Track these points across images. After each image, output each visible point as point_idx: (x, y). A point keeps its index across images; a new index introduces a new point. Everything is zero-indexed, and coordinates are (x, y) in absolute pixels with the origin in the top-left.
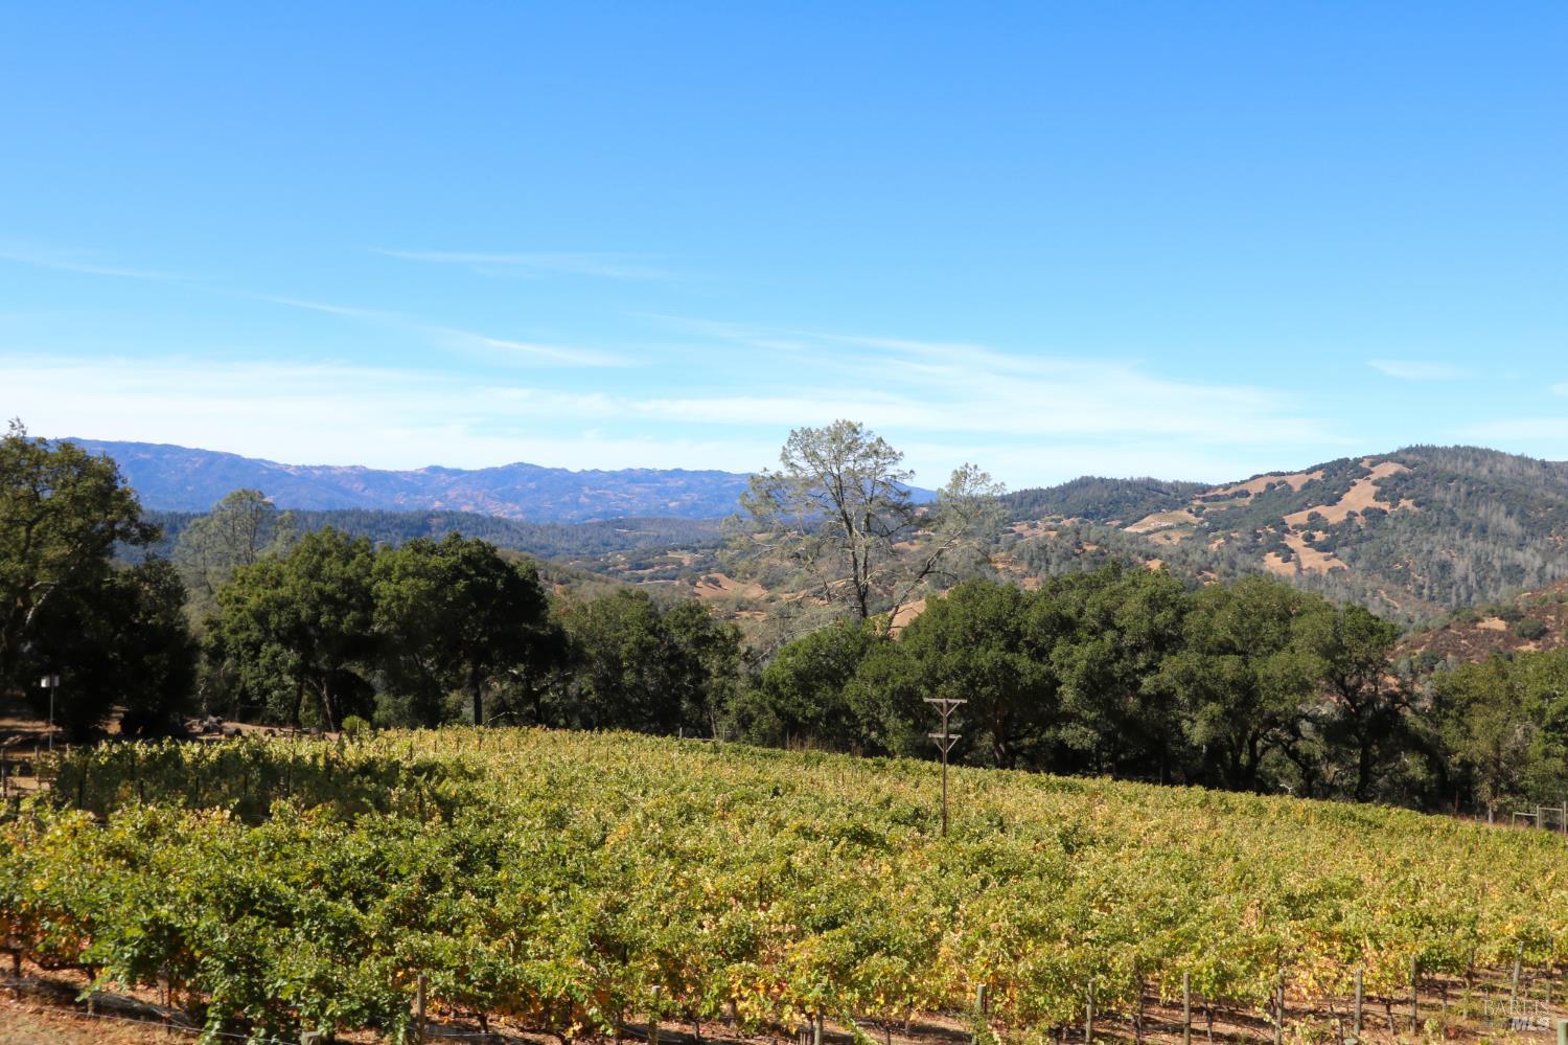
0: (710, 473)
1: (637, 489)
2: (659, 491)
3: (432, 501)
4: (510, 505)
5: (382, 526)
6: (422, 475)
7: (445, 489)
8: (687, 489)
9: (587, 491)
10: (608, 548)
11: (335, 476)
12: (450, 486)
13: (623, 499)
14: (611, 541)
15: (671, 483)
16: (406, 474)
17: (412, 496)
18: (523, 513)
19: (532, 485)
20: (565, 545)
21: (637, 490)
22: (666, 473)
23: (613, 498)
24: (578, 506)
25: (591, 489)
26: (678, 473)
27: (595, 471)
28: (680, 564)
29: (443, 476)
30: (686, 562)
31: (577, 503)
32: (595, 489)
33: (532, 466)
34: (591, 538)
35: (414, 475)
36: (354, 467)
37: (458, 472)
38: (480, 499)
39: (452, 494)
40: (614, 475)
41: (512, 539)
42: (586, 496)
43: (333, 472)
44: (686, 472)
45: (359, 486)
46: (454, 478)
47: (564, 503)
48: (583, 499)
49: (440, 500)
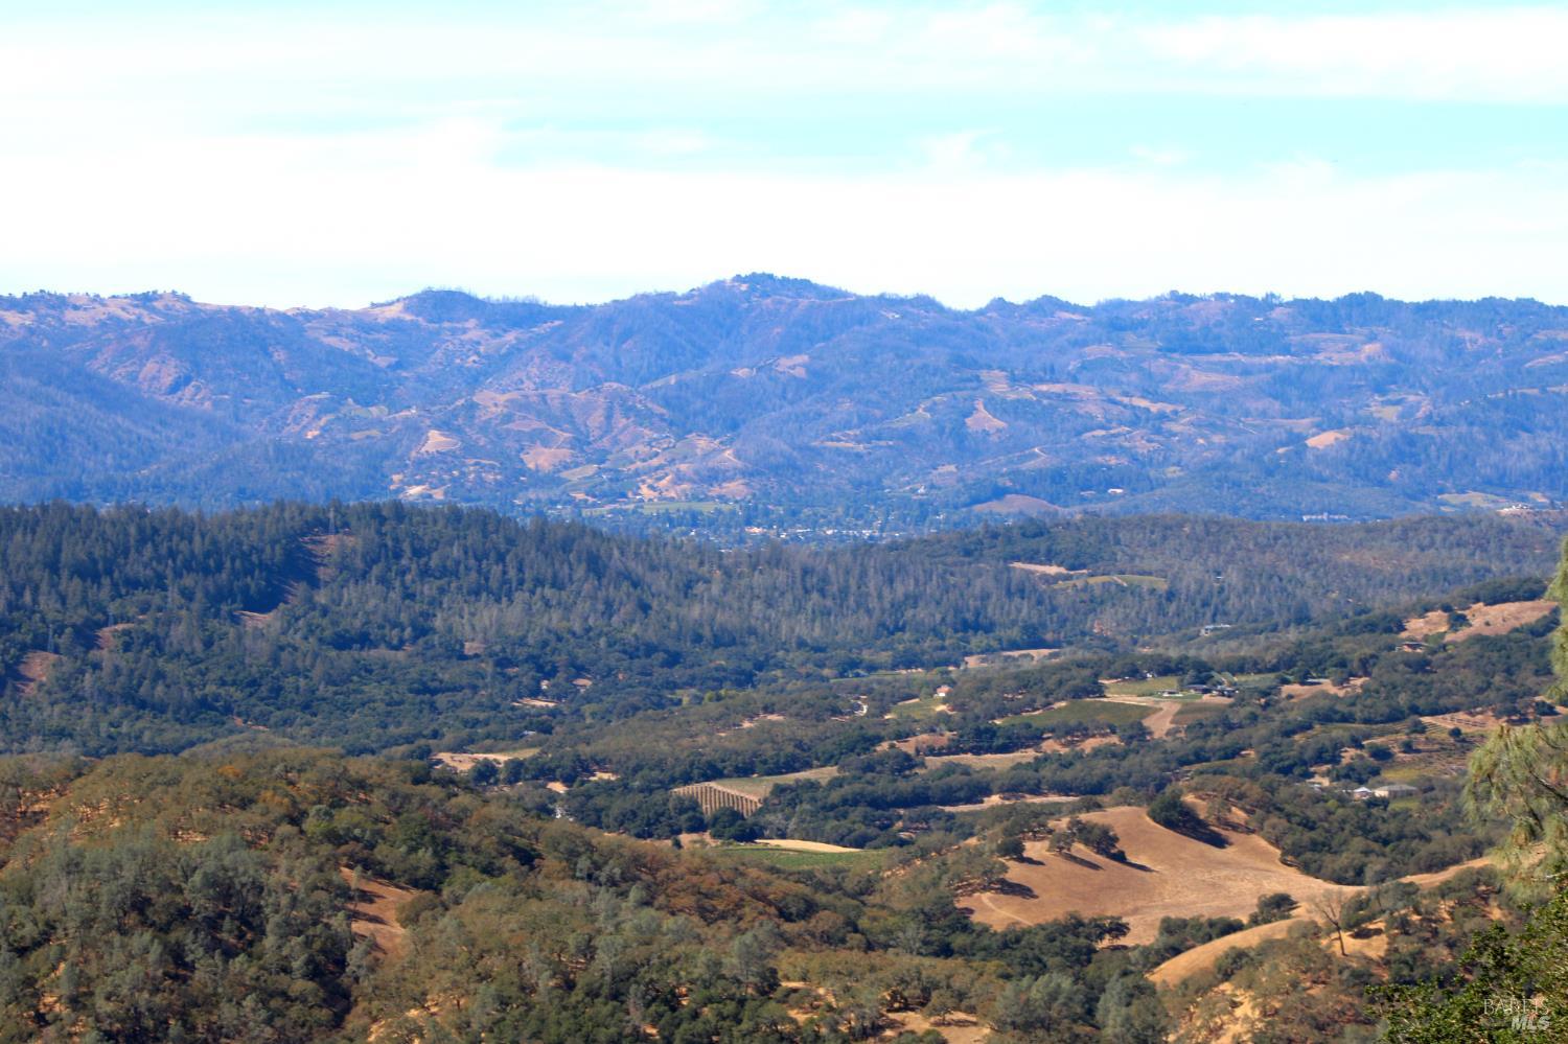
0: (1489, 311)
1: (1197, 376)
2: (1281, 386)
3: (416, 431)
4: (703, 443)
5: (137, 566)
6: (394, 326)
7: (475, 380)
8: (1386, 379)
9: (999, 387)
10: (977, 640)
11: (79, 332)
12: (497, 365)
13: (1137, 419)
14: (992, 611)
15: (1334, 353)
16: (333, 320)
17: (351, 407)
18: (748, 474)
19: (794, 365)
20: (804, 628)
21: (1199, 379)
22: (1315, 314)
23: (1096, 410)
24: (964, 445)
25: (1014, 380)
26: (1362, 310)
27: (1047, 306)
28: (1138, 734)
29: (473, 330)
30: (1160, 726)
31: (960, 435)
32: (1031, 379)
33: (803, 286)
34: (913, 600)
35: (362, 324)
36: (146, 300)
37: (526, 314)
38: (596, 420)
39: (492, 400)
40: (1116, 319)
41: (609, 609)
42: (997, 406)
43: (70, 315)
44: (1397, 306)
45: (160, 372)
46: (511, 337)
47: (909, 436)
48: (983, 420)
49: (444, 426)
